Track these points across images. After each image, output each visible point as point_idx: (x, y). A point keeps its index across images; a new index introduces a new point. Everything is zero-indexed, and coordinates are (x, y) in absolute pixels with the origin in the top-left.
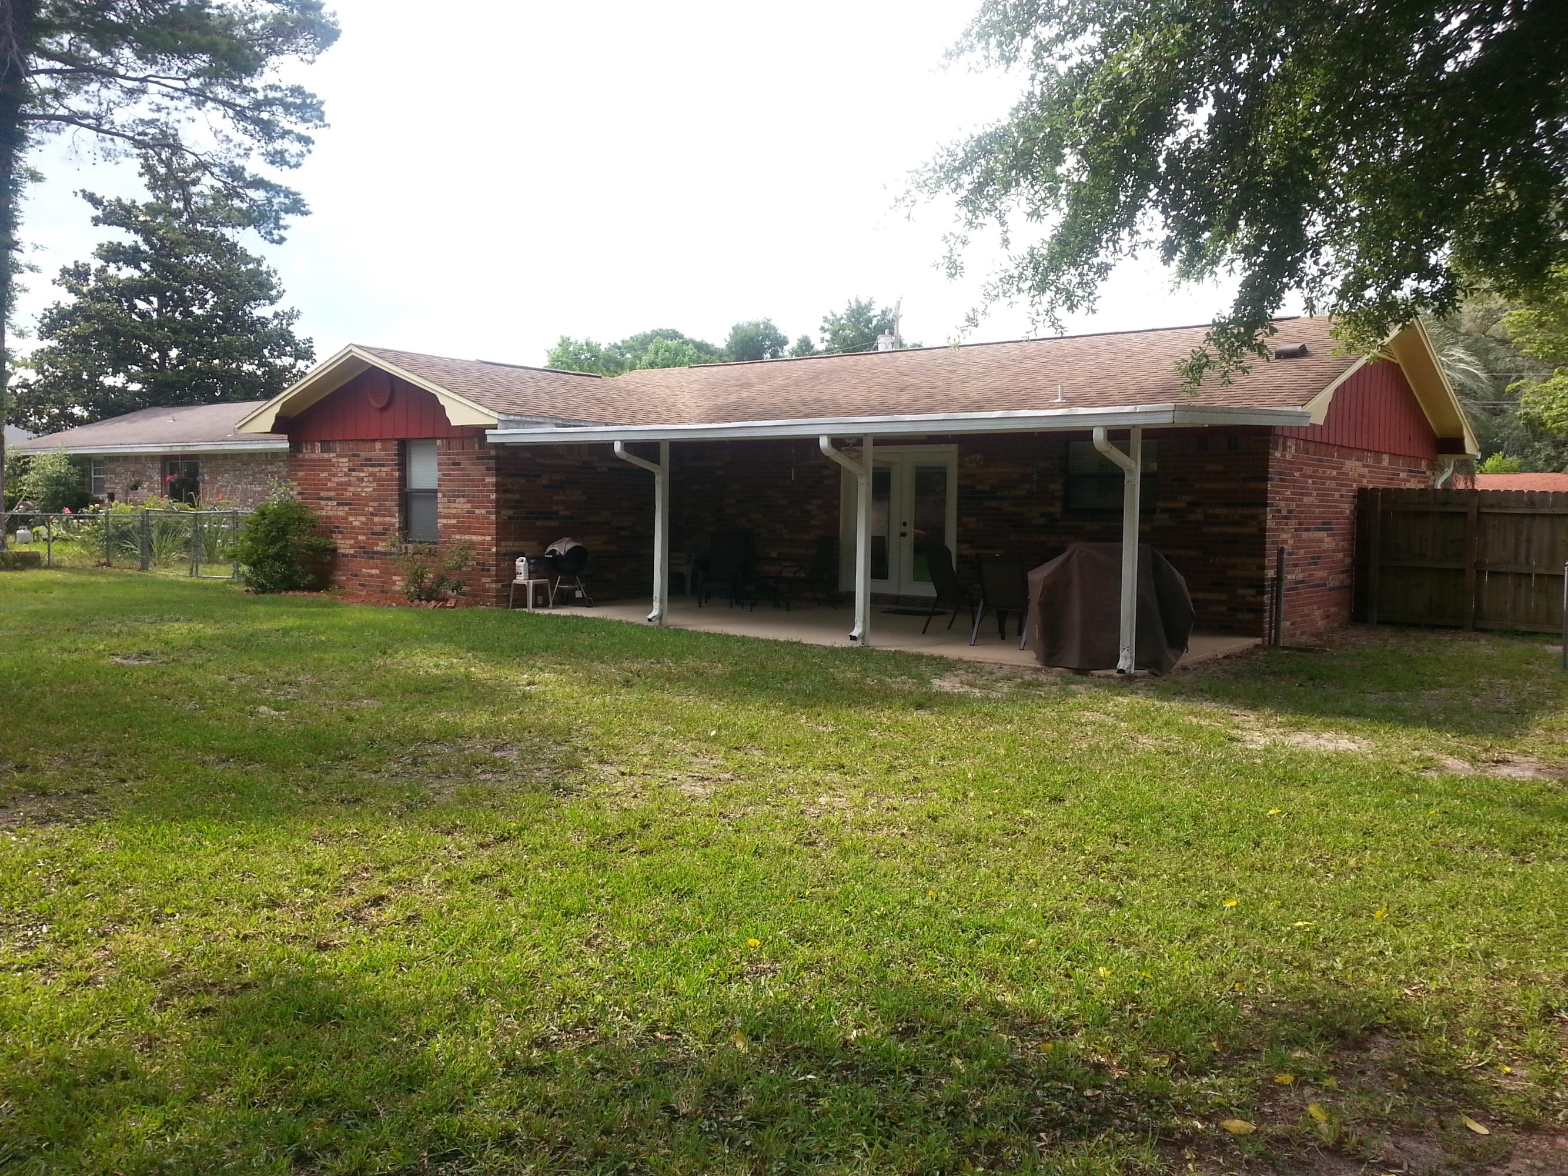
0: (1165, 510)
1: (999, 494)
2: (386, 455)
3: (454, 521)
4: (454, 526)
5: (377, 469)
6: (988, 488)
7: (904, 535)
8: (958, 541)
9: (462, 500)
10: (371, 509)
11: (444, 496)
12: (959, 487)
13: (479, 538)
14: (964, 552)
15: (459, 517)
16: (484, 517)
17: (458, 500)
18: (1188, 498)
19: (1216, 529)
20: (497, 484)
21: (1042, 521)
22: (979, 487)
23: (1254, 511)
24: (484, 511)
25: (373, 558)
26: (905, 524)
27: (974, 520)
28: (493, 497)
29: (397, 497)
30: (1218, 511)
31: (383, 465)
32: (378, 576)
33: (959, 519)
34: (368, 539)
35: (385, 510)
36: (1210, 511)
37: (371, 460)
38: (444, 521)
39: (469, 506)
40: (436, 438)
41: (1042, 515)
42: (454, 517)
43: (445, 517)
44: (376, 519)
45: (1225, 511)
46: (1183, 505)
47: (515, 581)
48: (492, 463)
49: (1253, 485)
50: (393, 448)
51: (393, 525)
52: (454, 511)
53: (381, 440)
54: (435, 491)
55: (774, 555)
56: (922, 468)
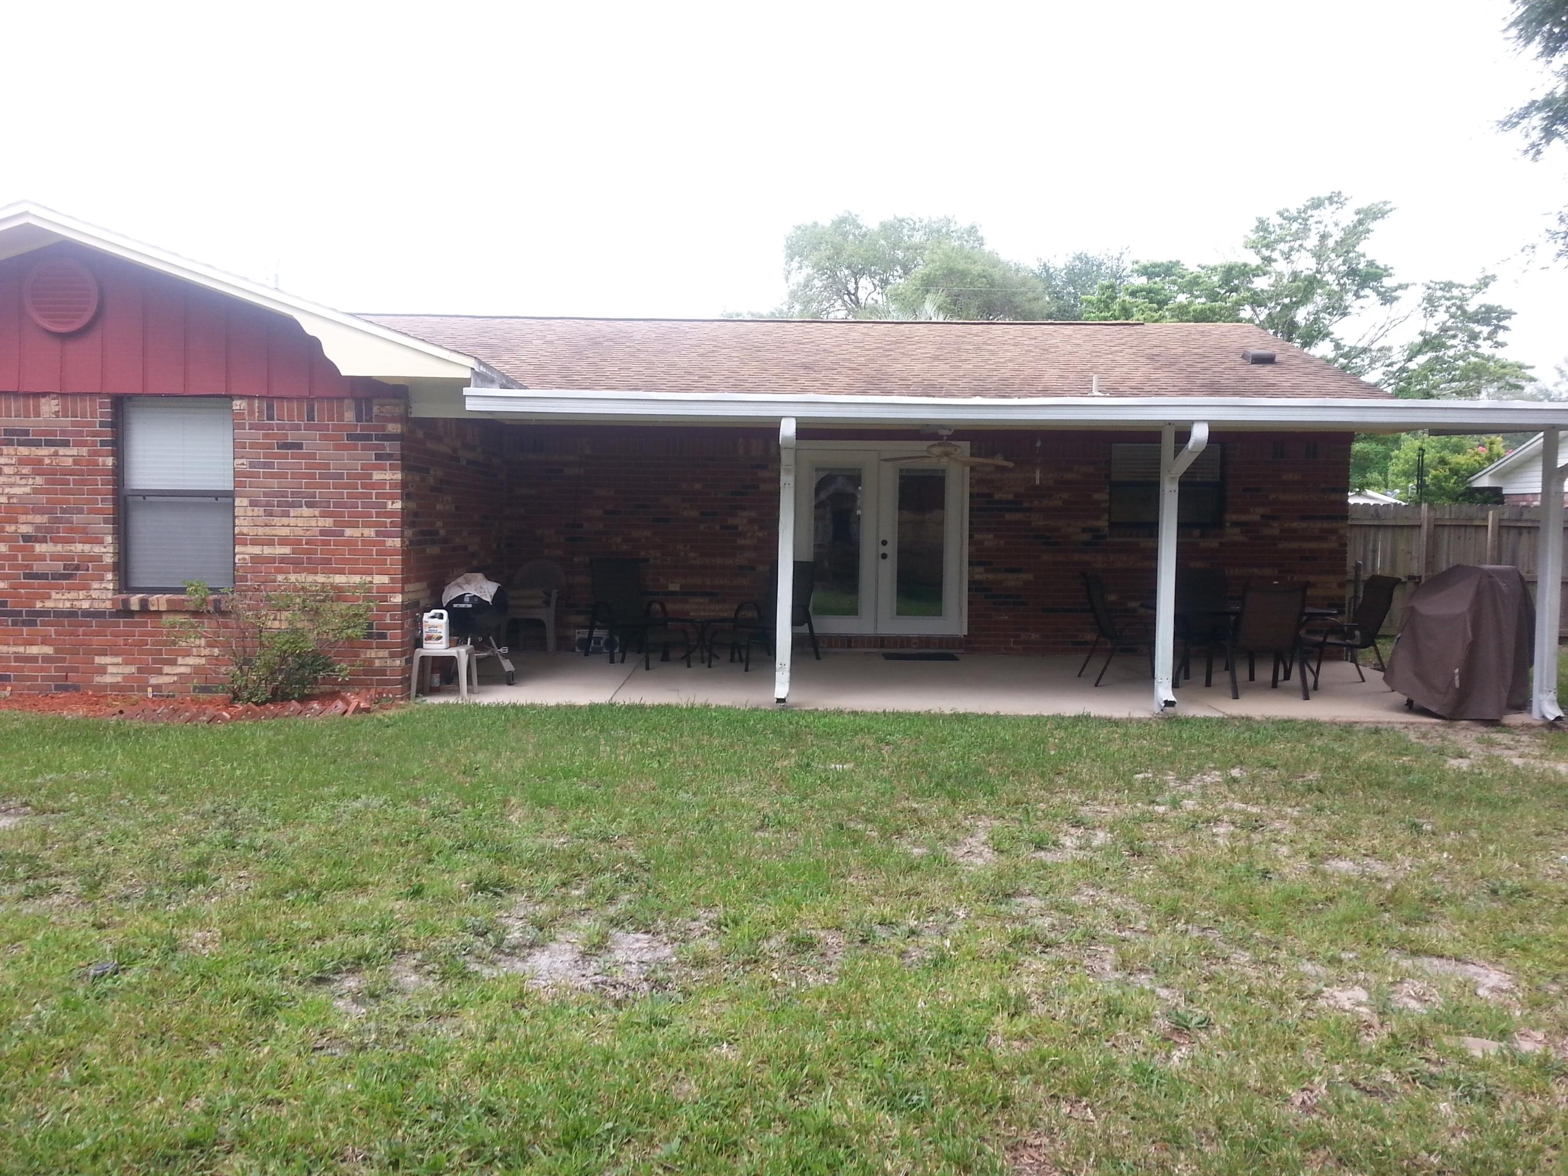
0: (1236, 524)
1: (1026, 505)
2: (73, 423)
3: (286, 550)
4: (283, 560)
5: (44, 451)
6: (1011, 497)
7: (884, 556)
8: (970, 564)
9: (306, 511)
10: (24, 529)
11: (253, 504)
12: (971, 495)
13: (356, 579)
14: (977, 577)
15: (298, 542)
16: (366, 542)
17: (293, 512)
18: (1261, 510)
19: (1294, 545)
20: (404, 484)
21: (1086, 537)
22: (997, 496)
23: (1334, 524)
24: (369, 532)
25: (33, 623)
26: (884, 543)
27: (991, 536)
28: (398, 505)
29: (110, 506)
30: (1295, 525)
31: (66, 444)
32: (47, 659)
33: (971, 536)
34: (14, 587)
35: (72, 530)
36: (1287, 525)
37: (26, 433)
38: (256, 550)
39: (328, 522)
40: (231, 397)
41: (1084, 530)
42: (284, 541)
43: (255, 542)
44: (39, 548)
45: (1304, 525)
46: (1256, 518)
47: (420, 652)
48: (391, 447)
49: (1334, 497)
50: (98, 412)
51: (99, 558)
52: (285, 532)
53: (62, 395)
54: (230, 495)
55: (674, 587)
56: (908, 470)
